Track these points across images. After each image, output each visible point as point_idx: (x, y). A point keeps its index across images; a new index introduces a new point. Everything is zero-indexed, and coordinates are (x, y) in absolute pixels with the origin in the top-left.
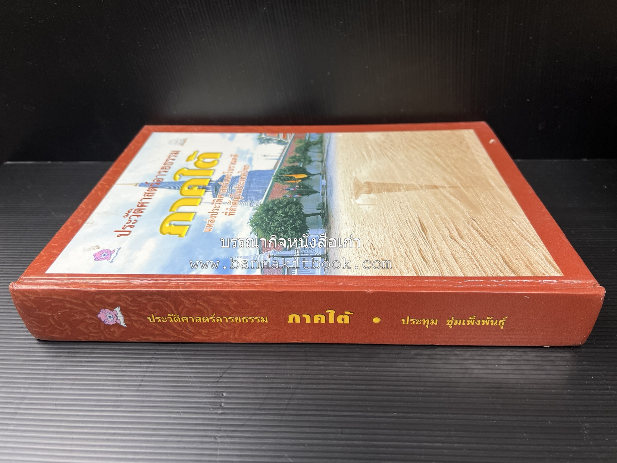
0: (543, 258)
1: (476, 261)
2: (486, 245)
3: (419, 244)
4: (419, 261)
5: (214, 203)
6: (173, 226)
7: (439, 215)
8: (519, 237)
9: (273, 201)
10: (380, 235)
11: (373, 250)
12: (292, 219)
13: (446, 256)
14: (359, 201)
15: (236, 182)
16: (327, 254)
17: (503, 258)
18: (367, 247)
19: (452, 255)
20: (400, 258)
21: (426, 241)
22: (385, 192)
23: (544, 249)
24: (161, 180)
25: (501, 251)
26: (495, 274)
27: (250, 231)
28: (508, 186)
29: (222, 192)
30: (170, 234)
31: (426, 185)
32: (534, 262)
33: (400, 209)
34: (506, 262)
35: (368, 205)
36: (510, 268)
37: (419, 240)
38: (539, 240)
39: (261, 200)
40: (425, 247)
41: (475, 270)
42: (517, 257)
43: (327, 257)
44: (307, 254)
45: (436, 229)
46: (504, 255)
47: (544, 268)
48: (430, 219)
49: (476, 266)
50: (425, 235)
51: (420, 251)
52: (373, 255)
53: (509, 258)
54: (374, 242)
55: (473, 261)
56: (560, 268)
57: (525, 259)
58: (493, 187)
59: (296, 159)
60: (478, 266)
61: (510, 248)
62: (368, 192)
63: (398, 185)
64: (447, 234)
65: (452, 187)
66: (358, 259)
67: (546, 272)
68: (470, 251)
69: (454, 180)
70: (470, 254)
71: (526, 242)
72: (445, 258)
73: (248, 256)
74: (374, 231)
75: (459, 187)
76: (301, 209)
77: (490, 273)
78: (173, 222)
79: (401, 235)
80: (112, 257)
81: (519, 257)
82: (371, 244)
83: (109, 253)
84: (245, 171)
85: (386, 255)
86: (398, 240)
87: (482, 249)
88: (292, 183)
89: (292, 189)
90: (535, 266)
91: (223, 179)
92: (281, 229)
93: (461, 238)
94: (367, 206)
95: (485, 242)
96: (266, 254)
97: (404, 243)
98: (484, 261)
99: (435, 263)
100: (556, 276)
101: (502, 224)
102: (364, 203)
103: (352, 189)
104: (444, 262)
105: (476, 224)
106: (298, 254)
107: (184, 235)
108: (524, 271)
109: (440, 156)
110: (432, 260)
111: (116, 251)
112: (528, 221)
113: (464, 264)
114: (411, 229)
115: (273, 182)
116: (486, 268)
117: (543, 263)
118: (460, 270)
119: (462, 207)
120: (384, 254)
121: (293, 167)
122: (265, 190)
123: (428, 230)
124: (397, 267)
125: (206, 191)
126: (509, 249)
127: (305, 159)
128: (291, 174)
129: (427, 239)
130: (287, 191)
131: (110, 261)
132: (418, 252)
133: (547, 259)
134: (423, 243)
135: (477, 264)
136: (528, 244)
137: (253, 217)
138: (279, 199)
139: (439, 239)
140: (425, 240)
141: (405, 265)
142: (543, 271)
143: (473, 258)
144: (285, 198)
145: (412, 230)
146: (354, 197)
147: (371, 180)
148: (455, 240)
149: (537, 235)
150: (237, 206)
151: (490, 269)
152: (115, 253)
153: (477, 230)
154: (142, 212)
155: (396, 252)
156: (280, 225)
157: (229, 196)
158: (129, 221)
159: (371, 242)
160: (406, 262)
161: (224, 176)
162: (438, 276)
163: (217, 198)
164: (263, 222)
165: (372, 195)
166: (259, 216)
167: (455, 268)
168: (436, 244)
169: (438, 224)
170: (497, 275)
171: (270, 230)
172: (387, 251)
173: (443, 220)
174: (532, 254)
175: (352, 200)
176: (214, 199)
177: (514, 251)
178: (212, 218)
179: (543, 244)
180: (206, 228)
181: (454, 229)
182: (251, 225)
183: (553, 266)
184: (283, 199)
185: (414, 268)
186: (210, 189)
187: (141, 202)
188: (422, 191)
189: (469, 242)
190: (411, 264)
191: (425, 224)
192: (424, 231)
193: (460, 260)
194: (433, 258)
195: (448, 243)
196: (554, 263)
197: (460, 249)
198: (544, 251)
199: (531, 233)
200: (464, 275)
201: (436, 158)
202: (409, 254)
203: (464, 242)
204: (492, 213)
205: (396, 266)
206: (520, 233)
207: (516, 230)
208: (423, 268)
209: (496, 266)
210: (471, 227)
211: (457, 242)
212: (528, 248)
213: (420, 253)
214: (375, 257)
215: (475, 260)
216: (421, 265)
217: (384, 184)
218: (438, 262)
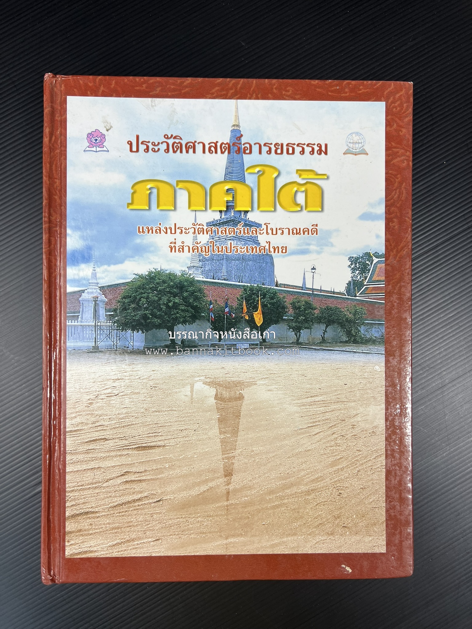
0: (92, 549)
1: (88, 487)
2: (114, 502)
3: (116, 440)
4: (90, 436)
5: (195, 227)
6: (148, 192)
7: (168, 467)
8: (128, 538)
9: (200, 290)
10: (133, 403)
11: (106, 395)
12: (163, 314)
13: (97, 461)
14: (199, 386)
15: (243, 243)
16: (100, 351)
17: (93, 513)
18: (112, 390)
19: (98, 468)
20: (93, 419)
21: (121, 447)
22: (219, 416)
23: (107, 554)
24: (248, 151)
25: (103, 514)
26: (70, 500)
27: (140, 273)
28: (230, 556)
29: (220, 230)
30: (133, 194)
31: (233, 464)
32: (86, 539)
33: (183, 428)
34: (87, 513)
35: (192, 395)
36: (78, 514)
37: (124, 441)
38: (122, 555)
39: (202, 276)
40: (112, 445)
41: (76, 483)
42: (94, 525)
43: (95, 352)
44: (99, 332)
45: (142, 461)
46: (98, 515)
47: (78, 545)
48: (162, 457)
49: (81, 486)
50: (132, 448)
51: (106, 439)
52: (98, 395)
53: (94, 518)
54: (121, 397)
55: (88, 484)
56: (77, 558)
57: (91, 532)
58: (227, 539)
59: (305, 310)
60: (81, 487)
61: (109, 524)
62: (219, 396)
63: (235, 432)
64: (134, 469)
65: (228, 493)
66: (92, 381)
67: (71, 544)
68: (104, 485)
69: (246, 498)
70: (100, 484)
71: (118, 541)
72: (93, 460)
73: (96, 276)
74: (140, 399)
75: (228, 500)
76: (184, 322)
77: (71, 495)
78: (155, 191)
79: (133, 424)
80: (94, 149)
81: (94, 527)
82: (116, 394)
83: (100, 143)
84: (272, 250)
85: (99, 407)
86: (122, 420)
87: (108, 497)
88: (243, 308)
89: (227, 310)
90: (81, 538)
91: (251, 226)
92: (145, 304)
93: (127, 482)
94: (189, 393)
95: (120, 502)
96: (99, 293)
97: (118, 426)
98: (89, 494)
99: (85, 450)
100: (66, 551)
101: (150, 527)
102: (194, 390)
103: (227, 379)
104: (86, 457)
105: (151, 501)
106: (99, 324)
107: (131, 207)
108: (73, 526)
109: (308, 493)
110: (91, 447)
111: (105, 149)
112: (154, 555)
113: (85, 475)
114: (143, 436)
115: (244, 286)
116: (78, 494)
117: (84, 546)
118: (75, 470)
119: (184, 494)
120: (101, 405)
121: (284, 308)
122: (225, 279)
123: (140, 452)
124: (79, 415)
125: (221, 212)
126: (108, 522)
127: (306, 321)
128: (264, 306)
129: (124, 449)
130: (223, 305)
131: (88, 149)
132: (103, 437)
133: (91, 552)
134: (118, 444)
135: (83, 487)
136: (115, 542)
137: (167, 272)
138: (205, 297)
139: (124, 460)
140: (124, 447)
141: (82, 423)
142: (72, 542)
143: (94, 486)
144: (209, 303)
145: (141, 436)
146: (208, 380)
147: (245, 402)
148: (122, 475)
149: (128, 556)
150: (189, 252)
151: (76, 497)
152: (98, 149)
153: (139, 500)
154: (174, 152)
155: (104, 417)
156: (150, 303)
157: (210, 240)
158: (156, 144)
159: (120, 395)
160: (87, 424)
161: (259, 225)
162: (67, 450)
163: (205, 228)
164: (158, 283)
165: (212, 401)
166: (170, 278)
167: (79, 466)
168: (116, 456)
169: (151, 464)
170: (68, 500)
171: (142, 293)
172: (104, 408)
173: (160, 471)
174: (99, 541)
175: (202, 378)
176: (205, 225)
177: (104, 526)
178: (165, 230)
179: (114, 556)
180: (144, 228)
181: (144, 478)
182: (152, 272)
183: (79, 553)
184: (203, 302)
185: (78, 430)
186: (225, 215)
187: (196, 144)
188: (220, 457)
189: (119, 487)
190: (83, 428)
191: (151, 451)
192: (139, 447)
193: (89, 473)
194: (94, 449)
195: (118, 467)
196: (83, 556)
197: (107, 476)
198: (102, 553)
199: (134, 551)
200: (69, 472)
201: (303, 488)
202: (99, 428)
203: (119, 483)
204: (170, 522)
205: (81, 415)
206: (133, 540)
207: (139, 538)
208: (78, 438)
209: (81, 503)
210: (146, 495)
211: (120, 476)
212: (108, 540)
213: (101, 439)
214: (95, 396)
215: (90, 486)
216: (83, 437)
217: (238, 416)
218: (88, 453)
